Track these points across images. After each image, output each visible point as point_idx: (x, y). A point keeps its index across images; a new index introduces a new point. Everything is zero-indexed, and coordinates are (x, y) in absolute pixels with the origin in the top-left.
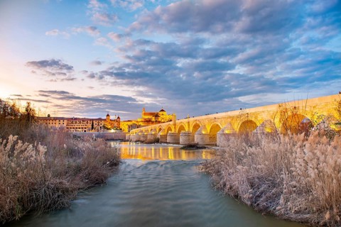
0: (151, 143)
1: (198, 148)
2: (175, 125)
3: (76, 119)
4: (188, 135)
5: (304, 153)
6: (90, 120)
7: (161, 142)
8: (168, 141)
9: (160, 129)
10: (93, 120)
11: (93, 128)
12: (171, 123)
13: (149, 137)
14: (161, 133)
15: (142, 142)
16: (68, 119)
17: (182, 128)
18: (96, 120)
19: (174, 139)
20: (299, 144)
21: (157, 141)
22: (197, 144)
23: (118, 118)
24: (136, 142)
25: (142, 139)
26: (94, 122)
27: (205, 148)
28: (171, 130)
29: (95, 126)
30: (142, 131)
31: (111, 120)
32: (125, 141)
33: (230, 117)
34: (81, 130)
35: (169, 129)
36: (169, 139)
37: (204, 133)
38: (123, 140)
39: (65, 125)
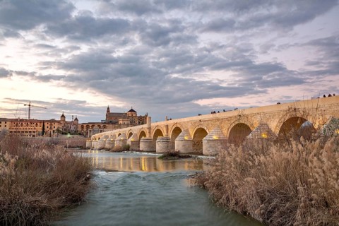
0: (119, 151)
1: (181, 157)
2: (150, 128)
3: (22, 120)
4: (167, 141)
5: (322, 162)
6: (40, 122)
7: (133, 150)
8: (141, 149)
9: (131, 134)
10: (44, 122)
11: (43, 132)
12: (145, 126)
13: (117, 144)
14: (131, 139)
15: (108, 150)
16: (12, 121)
17: (158, 133)
18: (48, 121)
19: (149, 147)
20: (315, 151)
21: (127, 149)
22: (179, 152)
23: (76, 119)
24: (100, 149)
25: (107, 146)
26: (46, 124)
27: (188, 157)
28: (145, 136)
29: (46, 129)
30: (107, 137)
31: (67, 123)
32: (85, 149)
33: (218, 120)
34: (28, 134)
35: (143, 134)
36: (142, 146)
37: (186, 138)
38: (83, 148)
39: (8, 128)
